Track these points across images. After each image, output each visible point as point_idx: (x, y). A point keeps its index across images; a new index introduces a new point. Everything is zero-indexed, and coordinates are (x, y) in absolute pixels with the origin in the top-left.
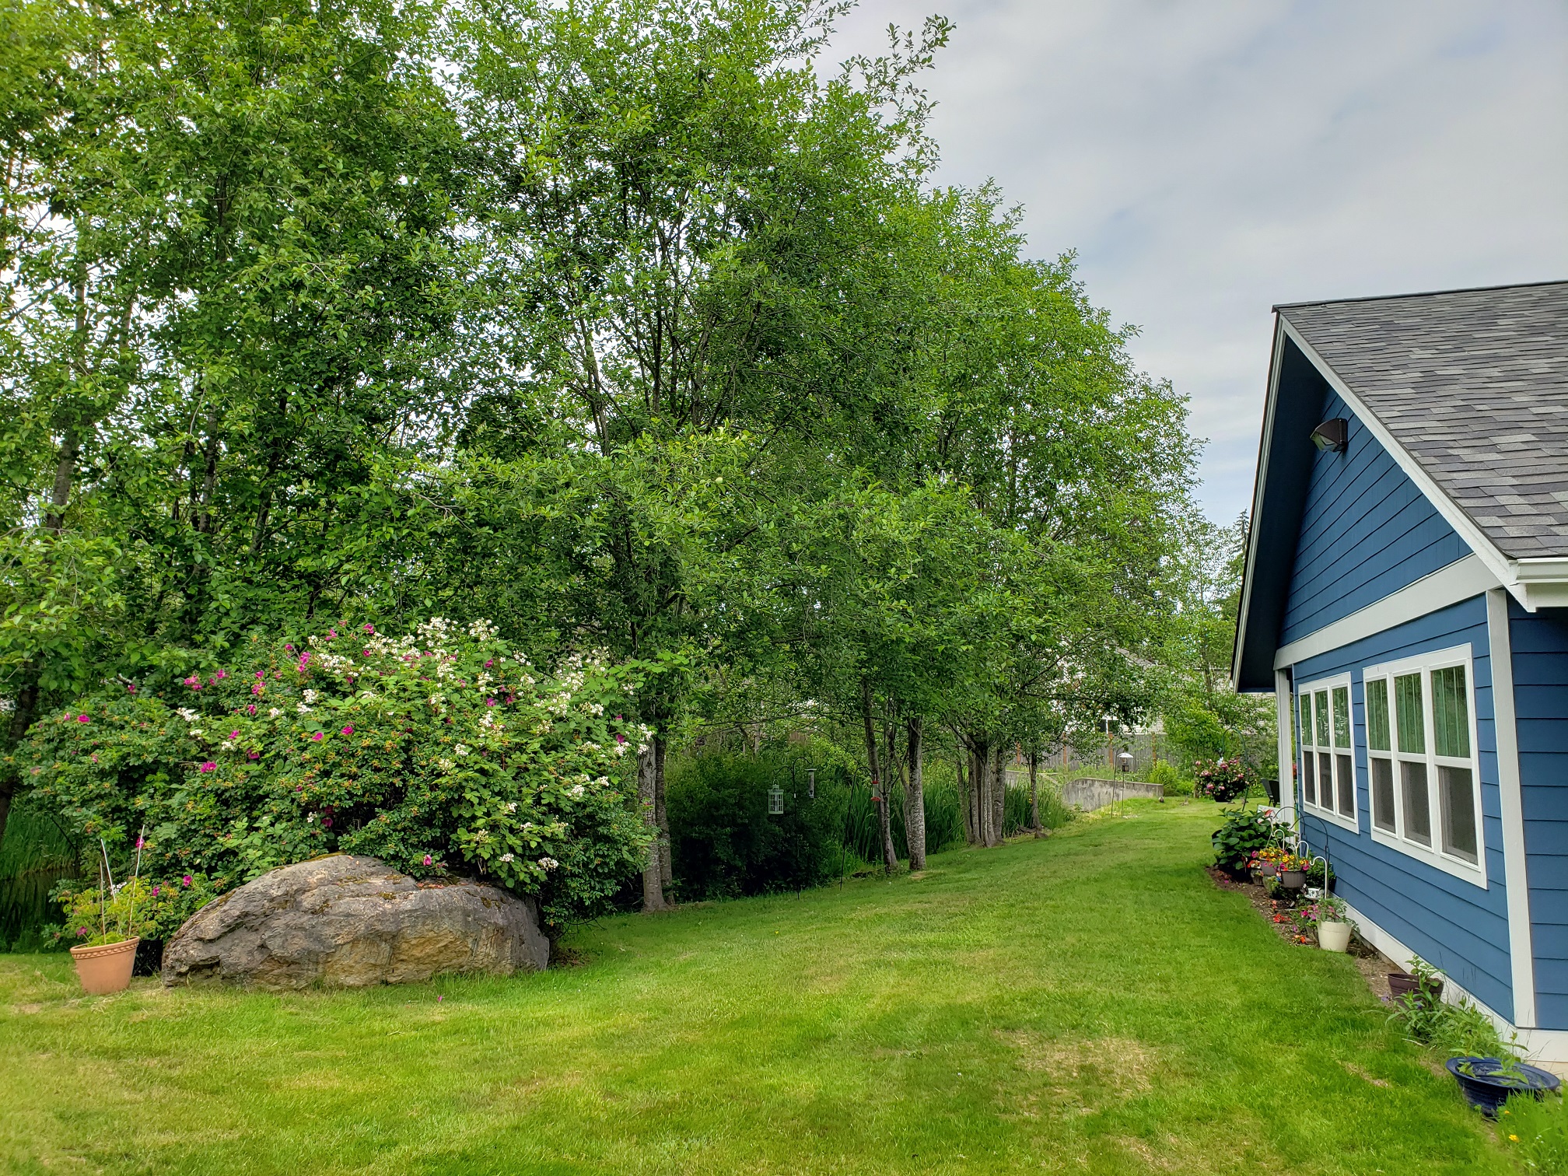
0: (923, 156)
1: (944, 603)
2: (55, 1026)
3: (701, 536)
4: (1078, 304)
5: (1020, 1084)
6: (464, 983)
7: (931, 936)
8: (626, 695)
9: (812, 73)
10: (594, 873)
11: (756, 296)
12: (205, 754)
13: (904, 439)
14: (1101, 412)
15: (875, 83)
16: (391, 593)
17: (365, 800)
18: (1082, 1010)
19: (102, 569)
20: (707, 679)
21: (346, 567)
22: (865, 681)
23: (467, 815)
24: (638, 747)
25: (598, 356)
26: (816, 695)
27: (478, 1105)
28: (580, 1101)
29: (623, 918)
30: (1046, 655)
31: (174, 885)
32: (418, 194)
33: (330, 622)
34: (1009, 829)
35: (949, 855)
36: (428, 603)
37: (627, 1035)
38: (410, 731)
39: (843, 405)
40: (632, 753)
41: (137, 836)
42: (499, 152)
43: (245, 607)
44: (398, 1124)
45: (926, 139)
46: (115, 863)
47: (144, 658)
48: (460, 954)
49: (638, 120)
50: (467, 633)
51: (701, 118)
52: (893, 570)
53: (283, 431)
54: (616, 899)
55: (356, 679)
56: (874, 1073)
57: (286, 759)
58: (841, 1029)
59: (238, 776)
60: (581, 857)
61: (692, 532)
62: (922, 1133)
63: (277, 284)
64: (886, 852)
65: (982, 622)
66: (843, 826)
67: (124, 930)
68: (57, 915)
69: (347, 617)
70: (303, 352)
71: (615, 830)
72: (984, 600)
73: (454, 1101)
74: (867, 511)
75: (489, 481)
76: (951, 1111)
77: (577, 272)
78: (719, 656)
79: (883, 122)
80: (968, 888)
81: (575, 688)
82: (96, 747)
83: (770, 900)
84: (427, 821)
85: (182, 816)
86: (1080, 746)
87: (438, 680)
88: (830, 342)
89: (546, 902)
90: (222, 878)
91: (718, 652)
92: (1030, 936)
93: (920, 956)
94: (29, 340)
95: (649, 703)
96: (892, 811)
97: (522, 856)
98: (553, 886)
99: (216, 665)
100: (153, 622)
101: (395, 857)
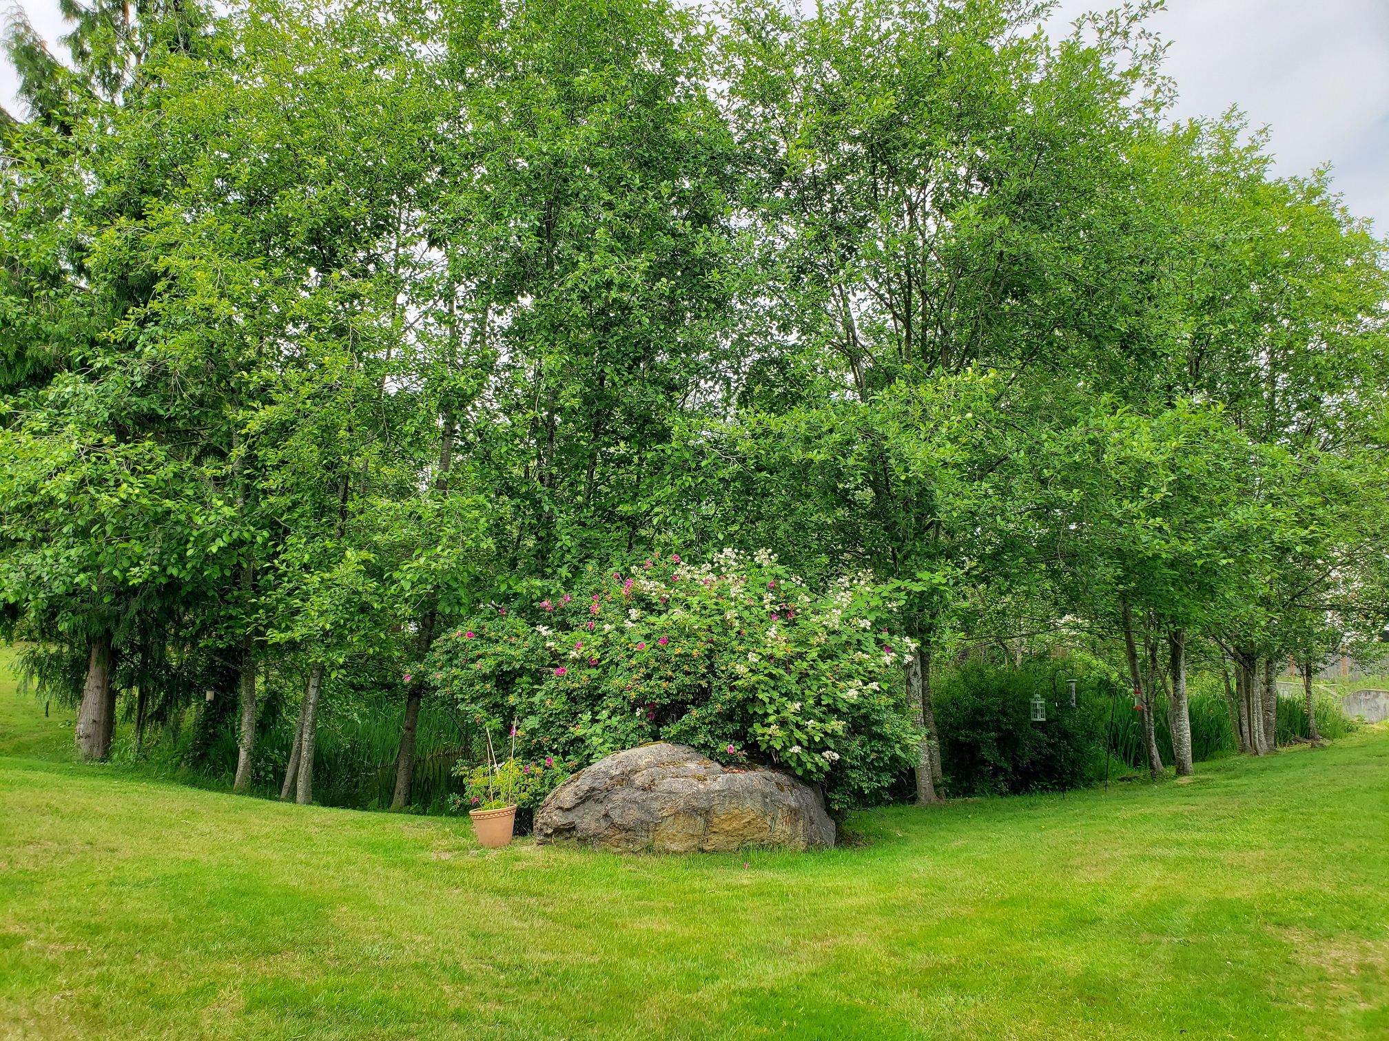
0: (1160, 95)
1: (1202, 519)
2: (463, 869)
3: (953, 468)
4: (1337, 215)
5: (1293, 977)
6: (766, 854)
7: (1198, 836)
8: (890, 612)
9: (1043, 37)
10: (871, 766)
11: (998, 247)
12: (557, 662)
13: (1152, 364)
14: (1367, 320)
15: (1107, 34)
16: (691, 530)
17: (679, 698)
18: (1361, 913)
19: (477, 520)
20: (965, 598)
21: (657, 510)
22: (1123, 596)
23: (761, 712)
24: (903, 658)
25: (855, 316)
26: (1074, 611)
27: (782, 954)
28: (868, 958)
29: (901, 809)
30: (1317, 566)
31: (538, 765)
32: (699, 195)
33: (646, 554)
34: (1282, 738)
35: (1218, 763)
36: (721, 537)
37: (906, 906)
38: (712, 642)
39: (1089, 336)
40: (898, 662)
41: (510, 727)
42: (765, 149)
43: (581, 545)
44: (717, 963)
45: (1163, 78)
46: (496, 747)
47: (510, 587)
48: (761, 830)
49: (884, 105)
50: (752, 560)
51: (942, 93)
52: (1146, 490)
53: (603, 403)
54: (892, 789)
55: (668, 600)
56: (1140, 955)
57: (617, 665)
58: (1107, 914)
59: (584, 677)
60: (859, 752)
61: (945, 464)
62: (1189, 1012)
63: (593, 285)
64: (1152, 758)
65: (1243, 536)
66: (1107, 734)
67: (506, 799)
68: (458, 786)
69: (658, 551)
70: (616, 338)
71: (887, 729)
72: (1247, 515)
73: (762, 949)
74: (1116, 435)
75: (766, 433)
76: (1218, 995)
77: (834, 246)
78: (975, 576)
79: (1117, 70)
80: (1237, 793)
81: (845, 605)
82: (479, 657)
83: (1036, 799)
84: (728, 716)
85: (543, 710)
86: (1360, 657)
87: (731, 600)
88: (1072, 280)
89: (830, 789)
90: (574, 760)
91: (975, 573)
92: (1304, 840)
93: (1187, 853)
94: (420, 347)
95: (913, 619)
96: (1156, 720)
97: (808, 748)
98: (835, 777)
99: (563, 591)
100: (515, 559)
101: (705, 746)
